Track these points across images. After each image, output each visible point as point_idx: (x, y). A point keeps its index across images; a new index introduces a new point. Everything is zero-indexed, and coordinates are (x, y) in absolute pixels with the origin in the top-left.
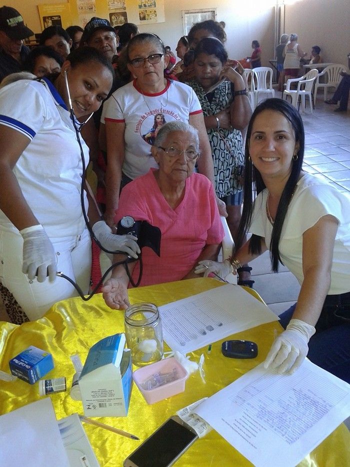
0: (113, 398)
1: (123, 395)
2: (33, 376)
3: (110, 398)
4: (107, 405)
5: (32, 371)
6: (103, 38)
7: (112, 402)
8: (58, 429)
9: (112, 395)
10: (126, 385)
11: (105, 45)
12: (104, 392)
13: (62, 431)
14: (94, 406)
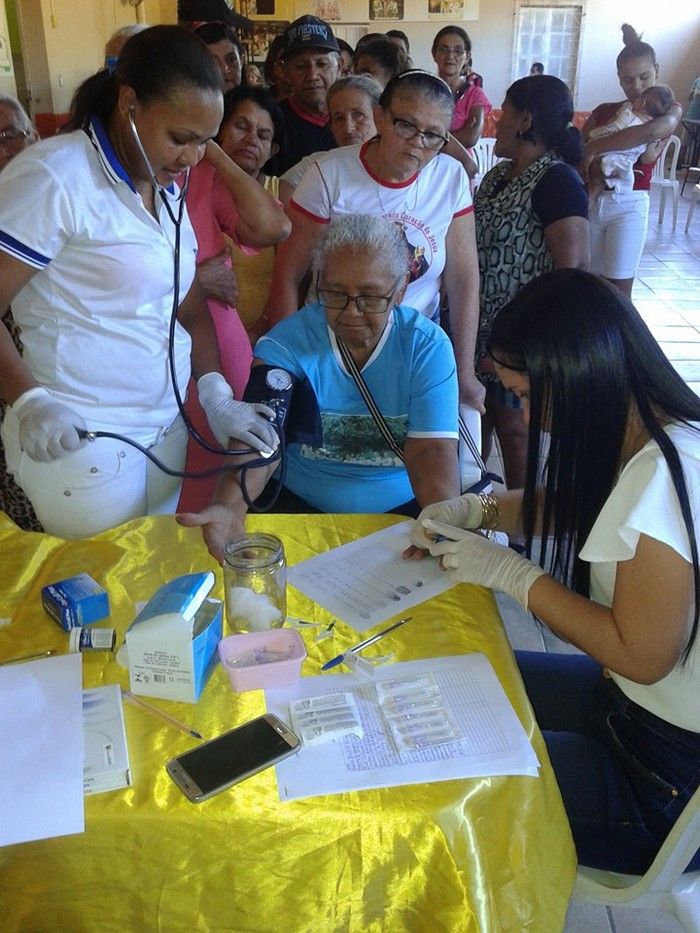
0: (176, 669)
1: (193, 667)
2: (69, 619)
3: (173, 668)
4: (167, 680)
5: (68, 610)
6: (314, 63)
7: (175, 676)
8: (80, 701)
9: (176, 664)
10: (200, 652)
11: (315, 77)
12: (162, 657)
13: (86, 705)
14: (145, 678)
